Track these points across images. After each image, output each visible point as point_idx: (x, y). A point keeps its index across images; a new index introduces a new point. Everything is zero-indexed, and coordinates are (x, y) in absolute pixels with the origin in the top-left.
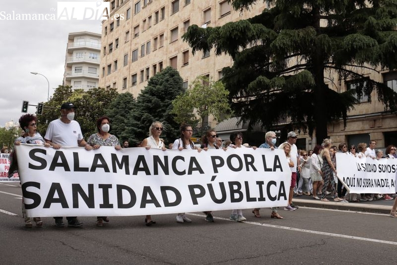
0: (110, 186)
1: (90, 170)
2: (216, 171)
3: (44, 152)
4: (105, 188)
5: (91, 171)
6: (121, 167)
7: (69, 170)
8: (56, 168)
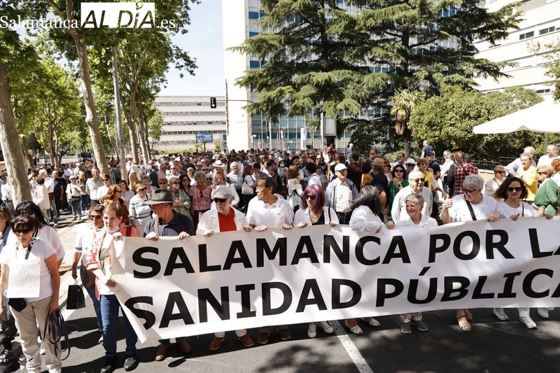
0: (252, 287)
1: (222, 268)
2: (432, 259)
3: (155, 251)
4: (245, 290)
5: (224, 269)
6: (272, 256)
7: (193, 271)
8: (175, 270)
